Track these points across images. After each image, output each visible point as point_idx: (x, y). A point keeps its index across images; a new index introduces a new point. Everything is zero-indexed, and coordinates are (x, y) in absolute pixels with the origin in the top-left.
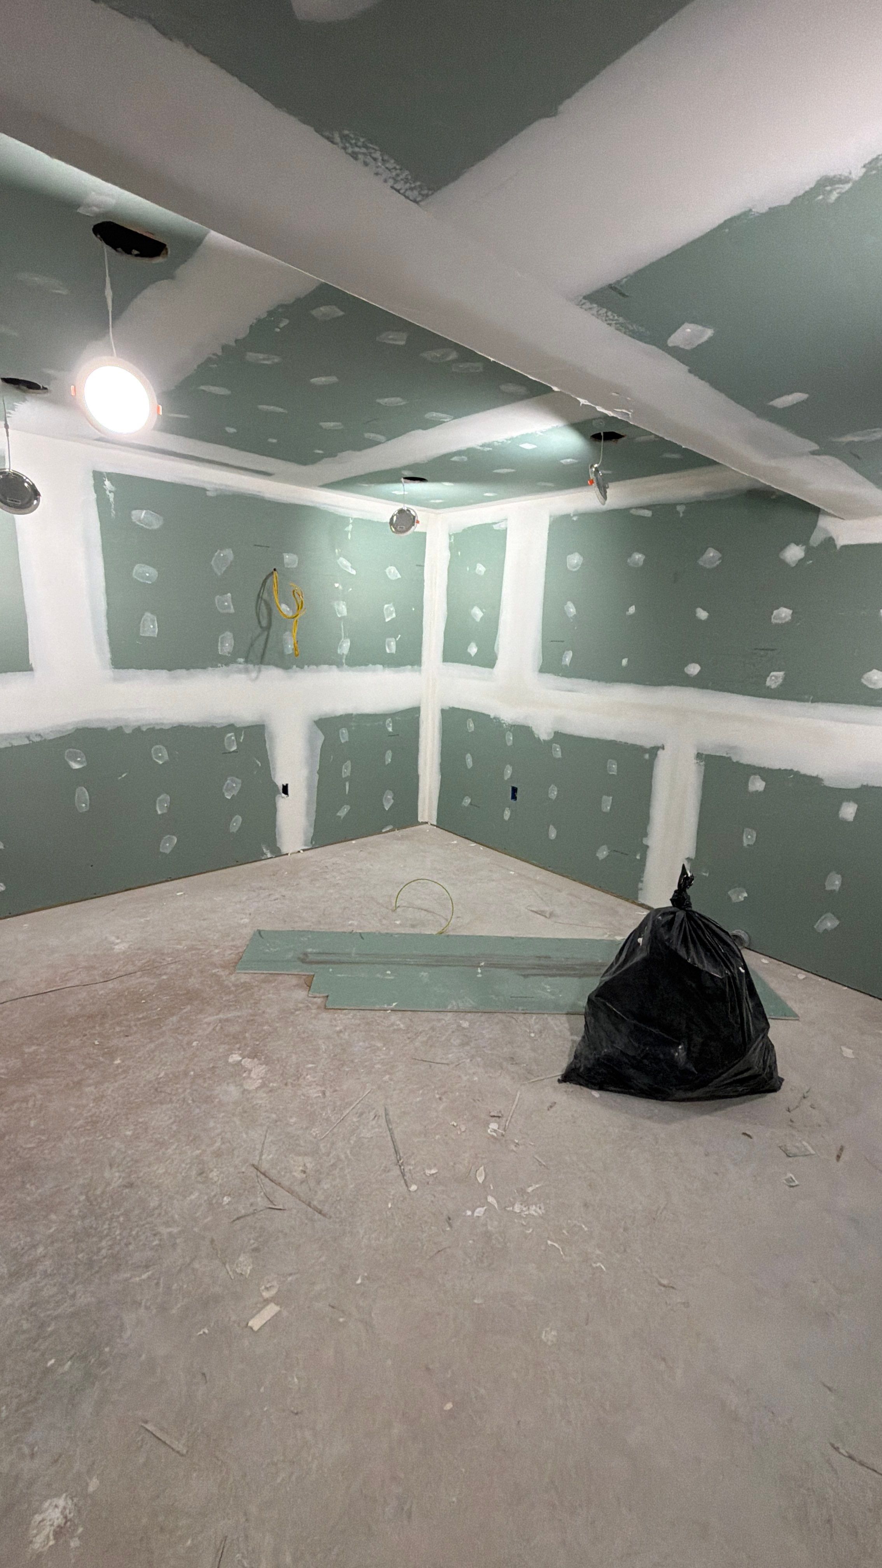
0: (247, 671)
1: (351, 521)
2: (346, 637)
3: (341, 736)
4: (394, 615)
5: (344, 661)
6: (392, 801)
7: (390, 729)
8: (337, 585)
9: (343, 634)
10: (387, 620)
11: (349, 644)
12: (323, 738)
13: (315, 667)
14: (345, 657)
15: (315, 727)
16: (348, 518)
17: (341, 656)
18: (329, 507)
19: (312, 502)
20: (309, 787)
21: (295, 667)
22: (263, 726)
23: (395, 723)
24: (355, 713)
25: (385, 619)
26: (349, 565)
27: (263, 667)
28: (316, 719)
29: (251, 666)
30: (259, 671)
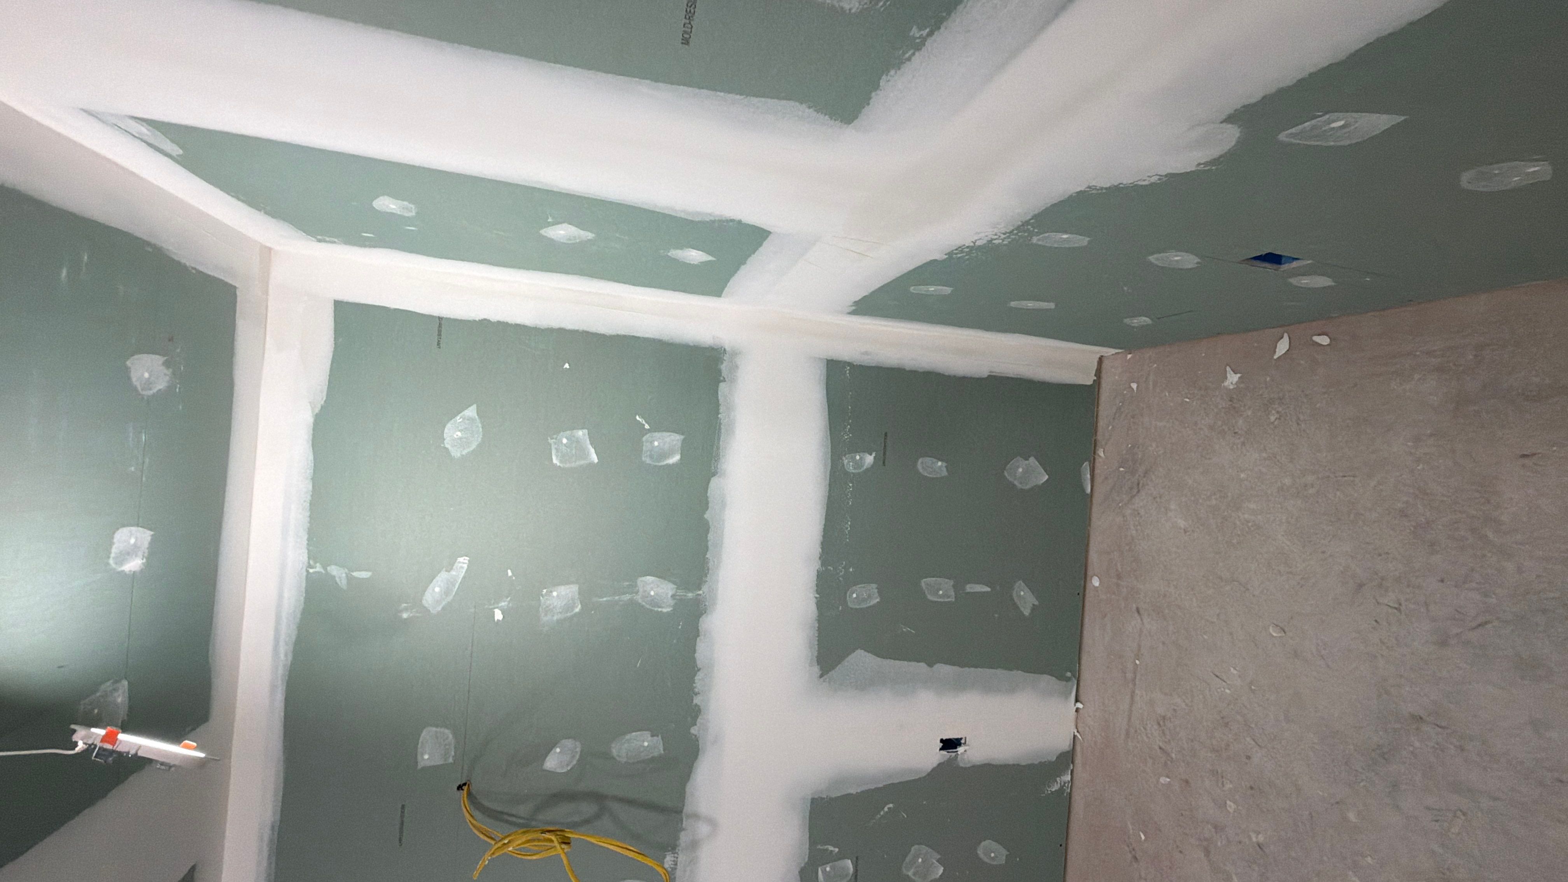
0: (694, 845)
1: (319, 568)
2: (633, 588)
3: (864, 606)
4: (581, 433)
5: (690, 595)
6: (1032, 460)
7: (869, 459)
8: (498, 615)
9: (627, 597)
10: (594, 458)
11: (649, 579)
12: (860, 653)
13: (699, 676)
14: (680, 593)
15: (833, 673)
16: (309, 577)
17: (679, 603)
18: (283, 637)
19: (273, 687)
20: (959, 686)
21: (694, 730)
22: (814, 801)
23: (855, 447)
24: (816, 565)
25: (591, 465)
26: (443, 576)
27: (688, 809)
28: (816, 669)
29: (684, 838)
30: (696, 816)
